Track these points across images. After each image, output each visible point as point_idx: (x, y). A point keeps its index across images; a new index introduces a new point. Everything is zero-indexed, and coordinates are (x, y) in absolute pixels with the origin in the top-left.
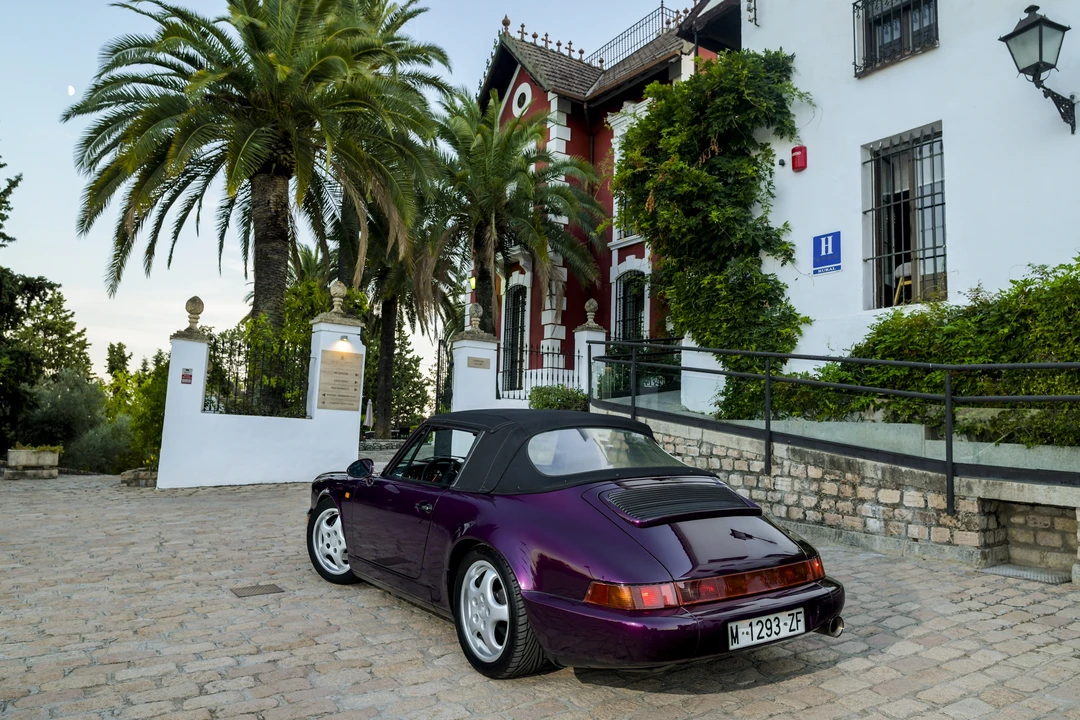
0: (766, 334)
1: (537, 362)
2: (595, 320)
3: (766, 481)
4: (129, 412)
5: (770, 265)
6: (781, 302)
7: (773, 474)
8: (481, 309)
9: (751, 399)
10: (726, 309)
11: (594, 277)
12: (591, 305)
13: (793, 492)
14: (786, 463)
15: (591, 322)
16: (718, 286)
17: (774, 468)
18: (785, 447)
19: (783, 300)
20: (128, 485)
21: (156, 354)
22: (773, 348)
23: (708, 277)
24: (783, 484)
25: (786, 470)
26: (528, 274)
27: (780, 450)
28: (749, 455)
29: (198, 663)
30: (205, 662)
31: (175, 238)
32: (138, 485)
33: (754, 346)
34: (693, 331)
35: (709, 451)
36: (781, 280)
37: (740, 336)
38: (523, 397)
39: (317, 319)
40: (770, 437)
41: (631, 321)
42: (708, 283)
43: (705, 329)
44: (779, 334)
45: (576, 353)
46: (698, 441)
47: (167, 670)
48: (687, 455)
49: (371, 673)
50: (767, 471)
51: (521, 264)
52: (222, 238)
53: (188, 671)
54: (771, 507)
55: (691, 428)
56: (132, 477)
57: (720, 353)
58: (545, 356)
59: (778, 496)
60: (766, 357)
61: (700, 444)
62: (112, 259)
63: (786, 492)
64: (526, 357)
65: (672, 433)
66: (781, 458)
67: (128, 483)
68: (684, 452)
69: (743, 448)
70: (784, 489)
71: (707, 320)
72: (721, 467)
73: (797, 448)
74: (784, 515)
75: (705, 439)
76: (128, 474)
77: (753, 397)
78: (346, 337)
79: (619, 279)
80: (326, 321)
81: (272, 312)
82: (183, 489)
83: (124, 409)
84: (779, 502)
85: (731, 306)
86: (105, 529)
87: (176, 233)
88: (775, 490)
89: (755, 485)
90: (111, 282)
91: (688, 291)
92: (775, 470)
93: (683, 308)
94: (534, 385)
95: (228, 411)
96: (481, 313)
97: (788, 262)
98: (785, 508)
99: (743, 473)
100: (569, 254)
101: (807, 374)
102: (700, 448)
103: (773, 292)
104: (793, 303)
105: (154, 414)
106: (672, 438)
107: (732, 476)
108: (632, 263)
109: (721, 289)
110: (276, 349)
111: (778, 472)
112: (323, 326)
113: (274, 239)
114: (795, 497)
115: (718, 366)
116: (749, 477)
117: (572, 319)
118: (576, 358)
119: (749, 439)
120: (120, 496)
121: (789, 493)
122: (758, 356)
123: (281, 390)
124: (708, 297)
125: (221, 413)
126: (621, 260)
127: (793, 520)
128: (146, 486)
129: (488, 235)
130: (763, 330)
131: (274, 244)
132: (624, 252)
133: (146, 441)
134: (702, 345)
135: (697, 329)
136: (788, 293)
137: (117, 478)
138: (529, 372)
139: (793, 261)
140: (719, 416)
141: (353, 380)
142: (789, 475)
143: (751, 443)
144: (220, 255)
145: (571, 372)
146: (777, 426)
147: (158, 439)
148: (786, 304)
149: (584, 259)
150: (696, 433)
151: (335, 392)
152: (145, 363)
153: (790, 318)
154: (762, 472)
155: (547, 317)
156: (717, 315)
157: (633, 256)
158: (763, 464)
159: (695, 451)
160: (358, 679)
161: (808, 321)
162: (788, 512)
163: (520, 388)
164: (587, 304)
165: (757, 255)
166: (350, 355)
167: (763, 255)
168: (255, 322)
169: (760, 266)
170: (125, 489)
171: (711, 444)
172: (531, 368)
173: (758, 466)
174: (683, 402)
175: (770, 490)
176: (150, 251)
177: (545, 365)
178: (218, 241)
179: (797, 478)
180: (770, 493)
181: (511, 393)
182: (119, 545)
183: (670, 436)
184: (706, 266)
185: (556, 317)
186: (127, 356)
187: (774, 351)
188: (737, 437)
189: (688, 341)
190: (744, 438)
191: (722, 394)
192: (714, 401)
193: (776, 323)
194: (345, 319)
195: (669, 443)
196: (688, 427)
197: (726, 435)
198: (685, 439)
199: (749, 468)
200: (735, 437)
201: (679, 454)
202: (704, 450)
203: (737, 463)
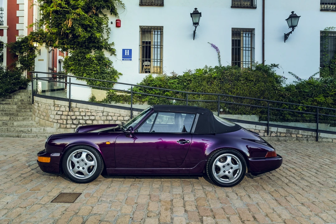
18: (137, 112)
27: (135, 113)
28: (124, 115)
35: (107, 114)
40: (132, 109)
46: (102, 111)
48: (97, 116)
55: (99, 107)
68: (96, 115)
69: (121, 113)
72: (112, 119)
75: (105, 110)
99: (121, 121)
102: (103, 113)
106: (90, 110)
107: (117, 122)
119: (124, 110)
143: (124, 111)
146: (134, 106)
150: (101, 108)
158: (129, 118)
159: (101, 114)
171: (108, 112)
173: (127, 118)
183: (88, 109)
190: (122, 110)
195: (88, 112)
196: (97, 106)
197: (114, 109)
198: (96, 110)
199: (124, 119)
200: (118, 110)
201: (93, 116)
202: (105, 114)
203: (119, 118)
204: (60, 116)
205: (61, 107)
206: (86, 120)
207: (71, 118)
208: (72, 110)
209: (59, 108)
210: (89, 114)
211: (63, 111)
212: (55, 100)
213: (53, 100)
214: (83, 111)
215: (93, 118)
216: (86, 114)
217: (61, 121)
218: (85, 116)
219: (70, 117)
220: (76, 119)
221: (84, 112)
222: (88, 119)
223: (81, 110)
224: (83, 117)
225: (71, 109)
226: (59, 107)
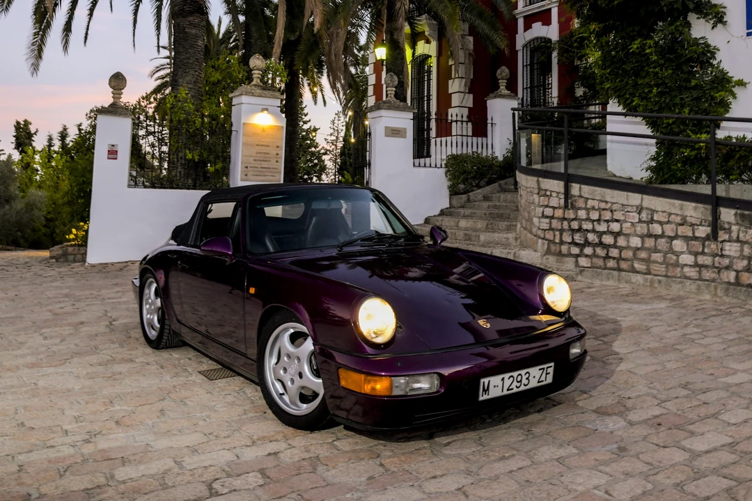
0: (698, 99)
1: (444, 130)
2: (507, 88)
3: (712, 246)
4: (40, 187)
5: (700, 29)
6: (712, 65)
7: (720, 239)
8: (396, 78)
9: (684, 163)
10: (656, 74)
11: (503, 44)
12: (503, 72)
13: (742, 257)
14: (734, 228)
15: (503, 89)
16: (648, 51)
17: (721, 233)
18: (733, 212)
19: (715, 62)
20: (57, 261)
21: (61, 129)
22: (706, 112)
23: (637, 42)
24: (731, 249)
25: (734, 235)
26: (434, 44)
27: (727, 215)
28: (693, 221)
29: (196, 458)
30: (202, 457)
31: (91, 15)
32: (67, 261)
33: (686, 111)
34: (618, 97)
35: (650, 216)
36: (712, 42)
37: (671, 100)
38: (439, 165)
39: (236, 93)
40: (716, 202)
41: (538, 86)
42: (637, 48)
43: (633, 95)
44: (713, 98)
45: (489, 121)
46: (637, 207)
47: (166, 467)
48: (626, 222)
49: (382, 465)
50: (714, 236)
51: (427, 33)
52: (136, 14)
53: (188, 468)
54: (719, 272)
55: (630, 194)
56: (60, 252)
57: (650, 117)
58: (454, 124)
59: (726, 261)
60: (700, 121)
61: (640, 210)
62: (32, 38)
63: (734, 258)
64: (433, 124)
65: (608, 200)
66: (729, 223)
67: (57, 258)
68: (622, 218)
69: (686, 213)
70: (732, 254)
71: (636, 85)
72: (663, 232)
73: (746, 212)
74: (732, 280)
75: (645, 205)
76: (57, 250)
77: (686, 161)
78: (267, 109)
79: (525, 46)
80: (247, 94)
81: (190, 86)
82: (113, 264)
83: (35, 184)
84: (728, 268)
85: (661, 70)
86: (50, 307)
87: (92, 10)
88: (722, 256)
89: (701, 250)
90: (32, 61)
91: (615, 56)
92: (723, 236)
93: (609, 74)
94: (449, 153)
95: (153, 186)
96: (397, 83)
97: (719, 26)
98: (733, 274)
99: (686, 239)
100: (478, 22)
101: (744, 138)
102: (639, 213)
103: (705, 54)
104: (725, 66)
105: (80, 190)
106: (609, 205)
107: (675, 242)
108: (538, 30)
109: (651, 53)
110: (198, 124)
111: (726, 237)
112: (244, 99)
113: (191, 13)
114: (745, 263)
115: (648, 132)
116: (693, 242)
117: (482, 88)
118: (489, 126)
119: (694, 204)
120: (52, 273)
121: (738, 258)
122: (691, 120)
123: (203, 163)
124: (636, 62)
125: (145, 187)
126: (527, 27)
127: (743, 286)
128: (75, 261)
129: (398, 5)
130: (695, 94)
131: (191, 18)
132: (530, 20)
133: (72, 216)
134: (629, 110)
135: (625, 94)
136: (719, 56)
137: (45, 254)
138: (438, 140)
139: (724, 23)
140: (650, 181)
141: (275, 152)
142: (738, 240)
143: (695, 208)
144: (134, 30)
145: (484, 139)
146: (721, 190)
147: (85, 215)
148: (718, 67)
149: (493, 27)
150: (635, 199)
151: (257, 164)
152: (50, 139)
153: (723, 82)
154: (707, 238)
155: (455, 86)
156: (647, 80)
157: (540, 23)
158: (709, 230)
159: (634, 217)
160: (371, 474)
161: (741, 83)
162: (737, 278)
163: (429, 156)
164: (499, 71)
165: (685, 18)
166: (272, 128)
167: (692, 17)
168: (176, 97)
169: (689, 30)
170: (55, 265)
171: (651, 210)
172: (439, 135)
173: (703, 231)
174: (610, 168)
175: (717, 255)
176: (68, 28)
177: (454, 133)
178: (131, 17)
179: (747, 242)
180: (717, 259)
181: (422, 161)
182: (69, 325)
183: (606, 202)
184: (633, 31)
185: (465, 85)
186: (33, 132)
187: (707, 114)
188: (680, 202)
189: (613, 106)
190: (687, 203)
191: (653, 159)
192: (646, 166)
193: (708, 87)
194: (266, 92)
195: (606, 209)
196: (625, 193)
197: (668, 200)
198: (623, 205)
199: (694, 233)
200: (677, 202)
201: (617, 221)
202: (644, 216)
203: (680, 228)
204: (547, 220)
205: (551, 195)
206: (600, 234)
207: (570, 226)
208: (572, 204)
209: (547, 199)
210: (607, 216)
211: (554, 208)
212: (540, 179)
213: (536, 179)
214: (593, 208)
215: (615, 227)
216: (600, 216)
217: (549, 235)
218: (599, 221)
219: (569, 223)
220: (580, 230)
221: (597, 210)
222: (606, 230)
223: (590, 203)
224: (595, 223)
225: (569, 201)
226: (547, 195)
